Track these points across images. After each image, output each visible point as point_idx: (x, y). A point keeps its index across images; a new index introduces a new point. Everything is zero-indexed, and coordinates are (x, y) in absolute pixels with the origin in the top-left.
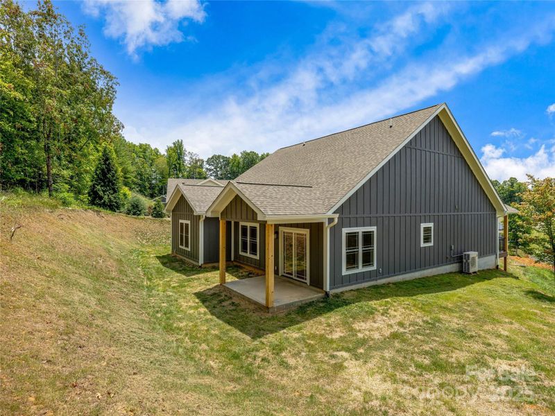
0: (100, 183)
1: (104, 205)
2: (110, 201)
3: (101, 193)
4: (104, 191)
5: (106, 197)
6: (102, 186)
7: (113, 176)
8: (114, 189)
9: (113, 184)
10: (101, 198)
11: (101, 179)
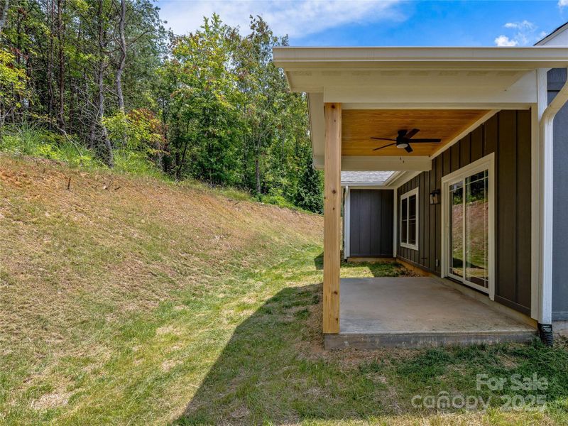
0: (303, 186)
1: (305, 207)
2: (311, 202)
3: (303, 195)
4: (306, 193)
5: (307, 198)
6: (305, 188)
7: (314, 179)
8: (315, 191)
9: (315, 186)
10: (303, 199)
11: (305, 183)
